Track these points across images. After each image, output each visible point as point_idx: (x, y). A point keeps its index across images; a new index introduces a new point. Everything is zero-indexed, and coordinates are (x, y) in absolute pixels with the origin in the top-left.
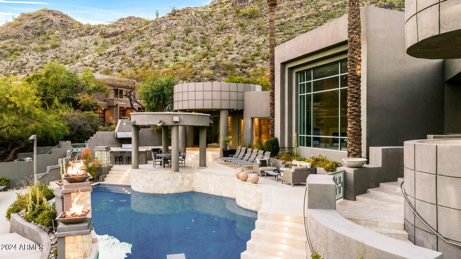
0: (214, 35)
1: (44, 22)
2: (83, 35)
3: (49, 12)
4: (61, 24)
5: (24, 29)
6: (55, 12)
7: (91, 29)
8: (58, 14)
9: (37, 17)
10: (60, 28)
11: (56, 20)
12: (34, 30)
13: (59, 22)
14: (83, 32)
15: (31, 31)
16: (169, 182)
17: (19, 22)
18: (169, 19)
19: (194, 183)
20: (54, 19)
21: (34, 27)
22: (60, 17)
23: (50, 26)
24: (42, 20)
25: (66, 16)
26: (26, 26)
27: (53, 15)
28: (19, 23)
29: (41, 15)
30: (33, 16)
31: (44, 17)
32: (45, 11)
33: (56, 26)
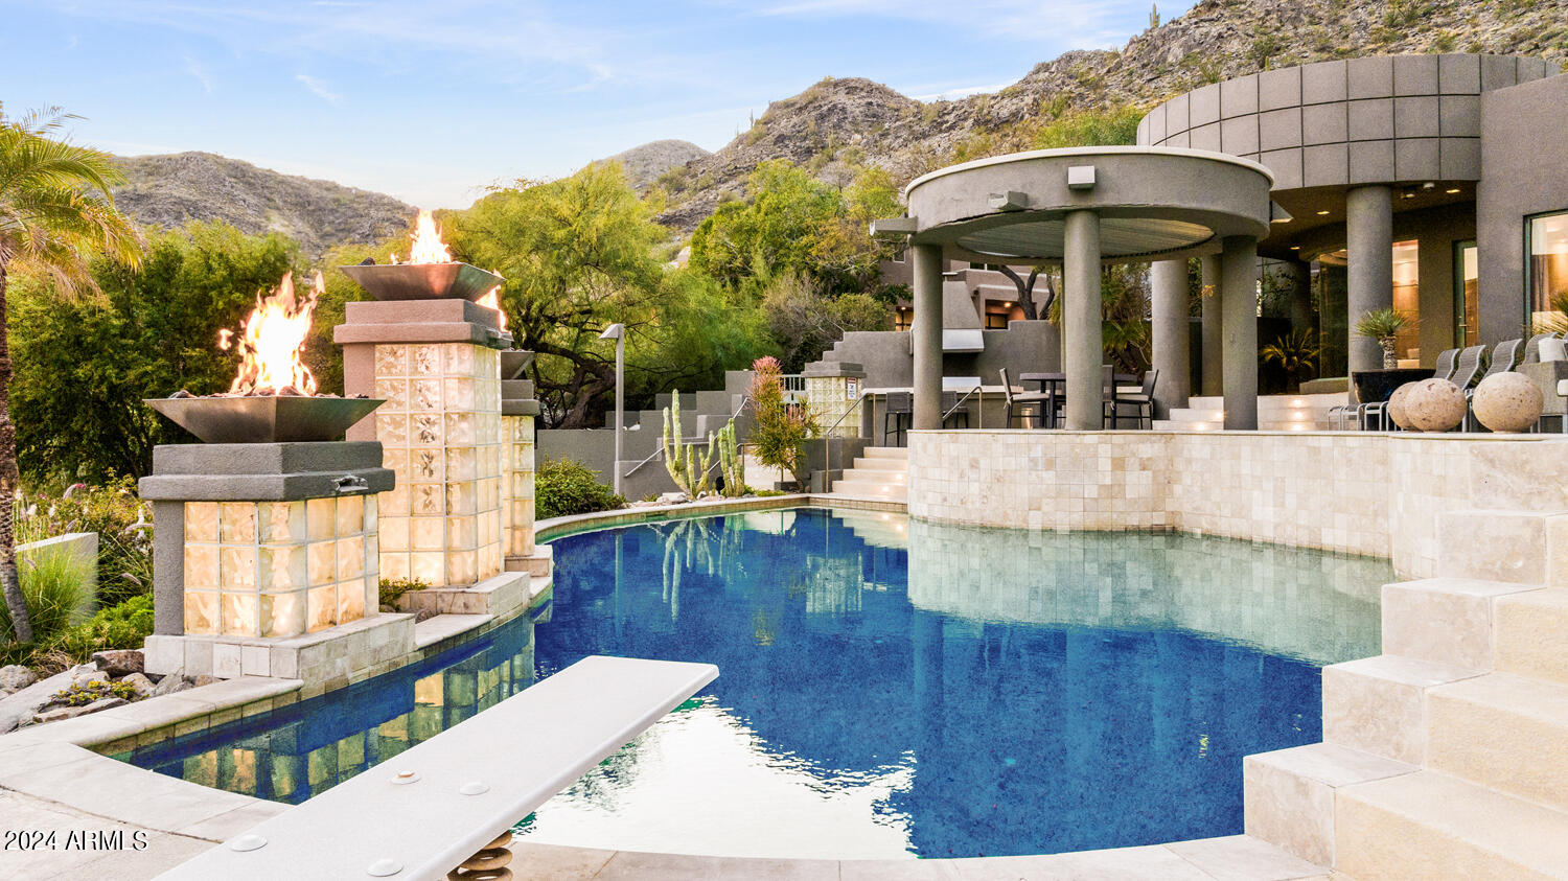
0: (1373, 46)
1: (822, 117)
2: (925, 136)
3: (836, 85)
4: (867, 115)
5: (775, 144)
6: (852, 84)
7: (948, 114)
8: (861, 86)
9: (806, 106)
10: (863, 126)
11: (854, 105)
12: (798, 144)
13: (861, 109)
14: (925, 126)
15: (791, 146)
16: (1049, 477)
17: (763, 129)
18: (1196, 23)
19: (1178, 489)
20: (849, 102)
21: (799, 134)
22: (864, 94)
23: (837, 126)
24: (819, 112)
25: (882, 91)
26: (779, 137)
27: (847, 93)
28: (765, 132)
29: (816, 99)
30: (798, 106)
31: (822, 103)
32: (826, 84)
33: (854, 123)
